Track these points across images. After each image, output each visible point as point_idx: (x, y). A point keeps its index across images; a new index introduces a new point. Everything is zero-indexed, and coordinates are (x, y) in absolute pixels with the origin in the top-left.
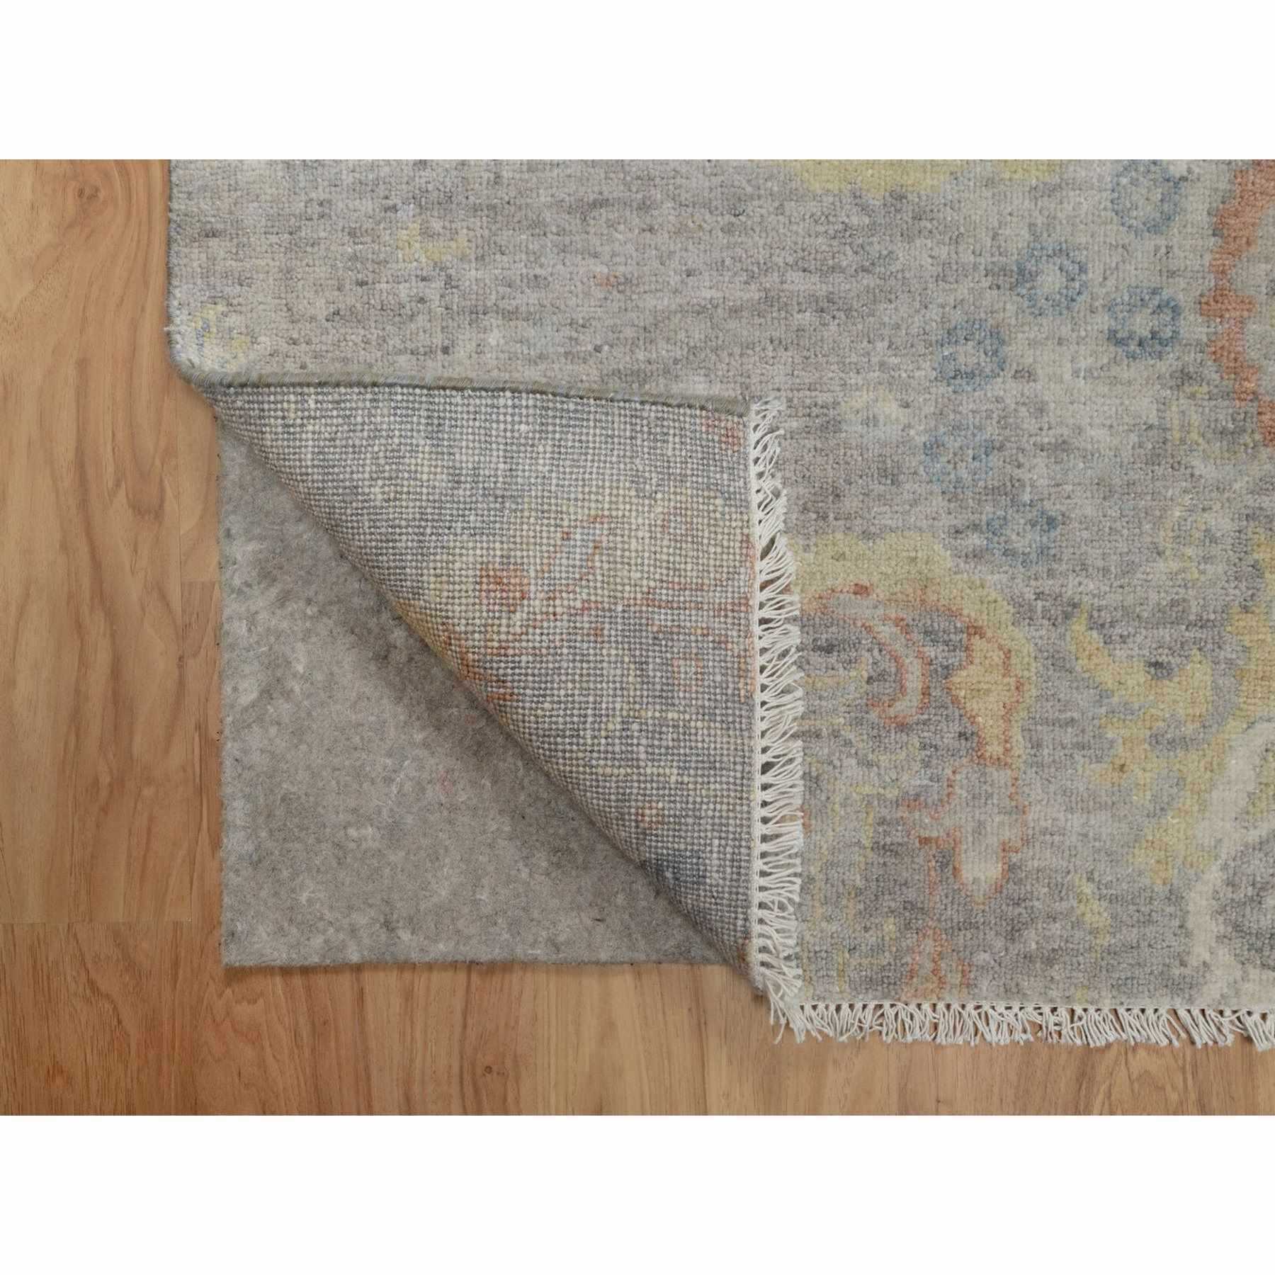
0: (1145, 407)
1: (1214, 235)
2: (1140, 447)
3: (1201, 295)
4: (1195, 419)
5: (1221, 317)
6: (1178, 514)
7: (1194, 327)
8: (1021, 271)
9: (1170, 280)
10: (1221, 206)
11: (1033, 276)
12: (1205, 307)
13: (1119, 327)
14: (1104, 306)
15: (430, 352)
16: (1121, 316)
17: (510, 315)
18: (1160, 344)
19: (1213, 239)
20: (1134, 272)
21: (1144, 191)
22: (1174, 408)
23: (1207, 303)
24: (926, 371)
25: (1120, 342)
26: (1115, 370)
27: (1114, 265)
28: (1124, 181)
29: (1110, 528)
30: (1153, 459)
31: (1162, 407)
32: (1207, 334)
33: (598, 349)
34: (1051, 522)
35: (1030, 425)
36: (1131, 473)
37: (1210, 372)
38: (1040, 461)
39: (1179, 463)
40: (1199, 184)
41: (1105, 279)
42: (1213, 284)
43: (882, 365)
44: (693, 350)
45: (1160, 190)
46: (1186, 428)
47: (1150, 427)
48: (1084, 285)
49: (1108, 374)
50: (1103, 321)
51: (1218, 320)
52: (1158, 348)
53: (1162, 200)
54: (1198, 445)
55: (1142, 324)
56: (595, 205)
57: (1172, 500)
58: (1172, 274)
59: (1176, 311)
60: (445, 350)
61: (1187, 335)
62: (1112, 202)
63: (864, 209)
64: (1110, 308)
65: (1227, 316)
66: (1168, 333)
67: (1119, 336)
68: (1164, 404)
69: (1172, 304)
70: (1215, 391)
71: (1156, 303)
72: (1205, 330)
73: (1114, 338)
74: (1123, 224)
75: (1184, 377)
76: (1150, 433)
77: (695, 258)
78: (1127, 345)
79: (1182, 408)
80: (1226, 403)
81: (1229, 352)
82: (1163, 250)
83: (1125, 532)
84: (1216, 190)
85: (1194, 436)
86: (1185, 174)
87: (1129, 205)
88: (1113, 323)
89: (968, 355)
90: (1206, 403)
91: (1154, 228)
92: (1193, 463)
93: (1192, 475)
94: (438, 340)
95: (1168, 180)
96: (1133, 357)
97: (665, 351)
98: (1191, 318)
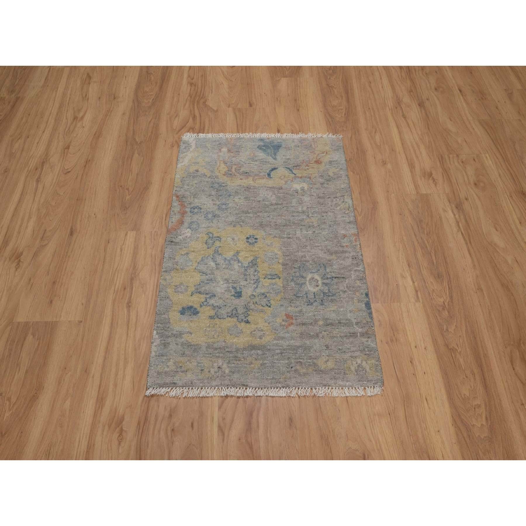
0: (196, 200)
7: (188, 210)
8: (215, 217)
9: (191, 216)
11: (213, 216)
12: (186, 212)
15: (310, 208)
16: (199, 211)
17: (298, 212)
19: (184, 221)
20: (197, 217)
24: (230, 205)
27: (200, 218)
31: (194, 200)
32: (186, 209)
33: (283, 208)
34: (212, 187)
35: (214, 198)
37: (186, 204)
38: (213, 194)
39: (192, 194)
40: (185, 227)
41: (201, 216)
42: (185, 215)
43: (238, 205)
44: (268, 207)
48: (205, 215)
49: (202, 204)
50: (202, 210)
51: (184, 210)
52: (194, 207)
55: (196, 210)
56: (284, 226)
57: (193, 190)
59: (190, 212)
60: (308, 208)
62: (199, 226)
63: (240, 225)
64: (201, 212)
65: (182, 211)
66: (192, 209)
67: (200, 209)
70: (185, 202)
71: (194, 213)
74: (198, 223)
75: (190, 204)
76: (196, 197)
77: (268, 219)
78: (198, 208)
79: (191, 200)
81: (183, 207)
82: (192, 219)
84: (183, 227)
85: (189, 197)
87: (197, 225)
89: (224, 207)
92: (190, 194)
93: (190, 192)
94: (309, 209)
96: (198, 206)
97: (273, 207)
98: (188, 211)
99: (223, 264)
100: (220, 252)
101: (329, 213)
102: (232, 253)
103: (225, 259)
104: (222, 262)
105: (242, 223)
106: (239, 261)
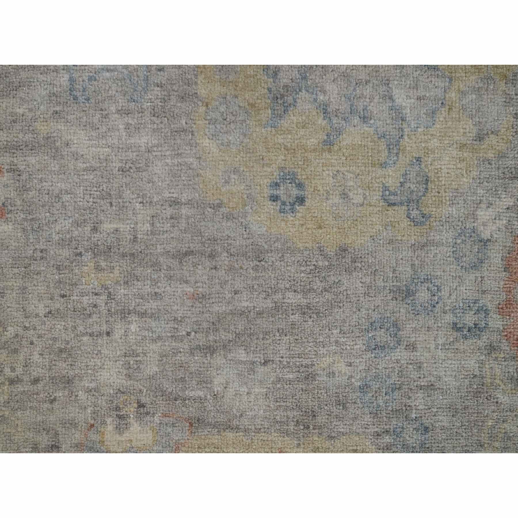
0: (472, 364)
1: (505, 271)
2: (470, 387)
3: (499, 304)
4: (498, 372)
5: (509, 316)
6: (490, 424)
7: (496, 321)
8: (408, 290)
9: (483, 296)
10: (508, 255)
11: (414, 294)
12: (501, 310)
13: (458, 321)
14: (450, 310)
15: (100, 334)
16: (458, 315)
17: (143, 315)
18: (479, 330)
19: (504, 273)
20: (464, 291)
21: (469, 247)
22: (487, 366)
23: (502, 308)
24: (360, 346)
25: (459, 330)
26: (457, 345)
27: (455, 287)
28: (459, 241)
29: (456, 432)
30: (477, 394)
31: (481, 365)
32: (503, 325)
33: (188, 334)
34: (426, 429)
35: (414, 375)
36: (466, 402)
37: (505, 346)
38: (420, 395)
39: (490, 396)
40: (497, 244)
41: (450, 295)
42: (505, 297)
43: (337, 342)
44: (238, 335)
45: (477, 247)
46: (493, 377)
47: (475, 376)
48: (440, 298)
49: (453, 347)
50: (449, 318)
51: (508, 317)
52: (478, 332)
53: (478, 252)
54: (500, 386)
55: (469, 319)
56: (186, 254)
57: (487, 416)
58: (484, 292)
59: (487, 312)
60: (108, 334)
61: (492, 326)
62: (453, 252)
63: (325, 257)
64: (453, 310)
65: (513, 315)
66: (483, 324)
67: (458, 326)
68: (482, 363)
69: (485, 308)
70: (508, 356)
71: (477, 308)
72: (502, 323)
73: (455, 327)
74: (458, 265)
75: (491, 348)
76: (475, 380)
77: (239, 284)
78: (463, 331)
79: (491, 366)
80: (513, 363)
81: (514, 335)
82: (480, 279)
83: (464, 434)
84: (505, 246)
85: (498, 381)
86: (490, 238)
87: (461, 255)
88: (455, 319)
89: (381, 336)
90: (503, 363)
91: (474, 267)
92: (498, 396)
93: (497, 402)
94: (104, 328)
95: (481, 241)
96: (465, 337)
97: (224, 336)
98: (494, 316)
99: (372, 99)
100: (383, 146)
101: (42, 310)
102: (346, 140)
103: (364, 119)
104: (374, 108)
105: (320, 263)
106: (325, 112)
